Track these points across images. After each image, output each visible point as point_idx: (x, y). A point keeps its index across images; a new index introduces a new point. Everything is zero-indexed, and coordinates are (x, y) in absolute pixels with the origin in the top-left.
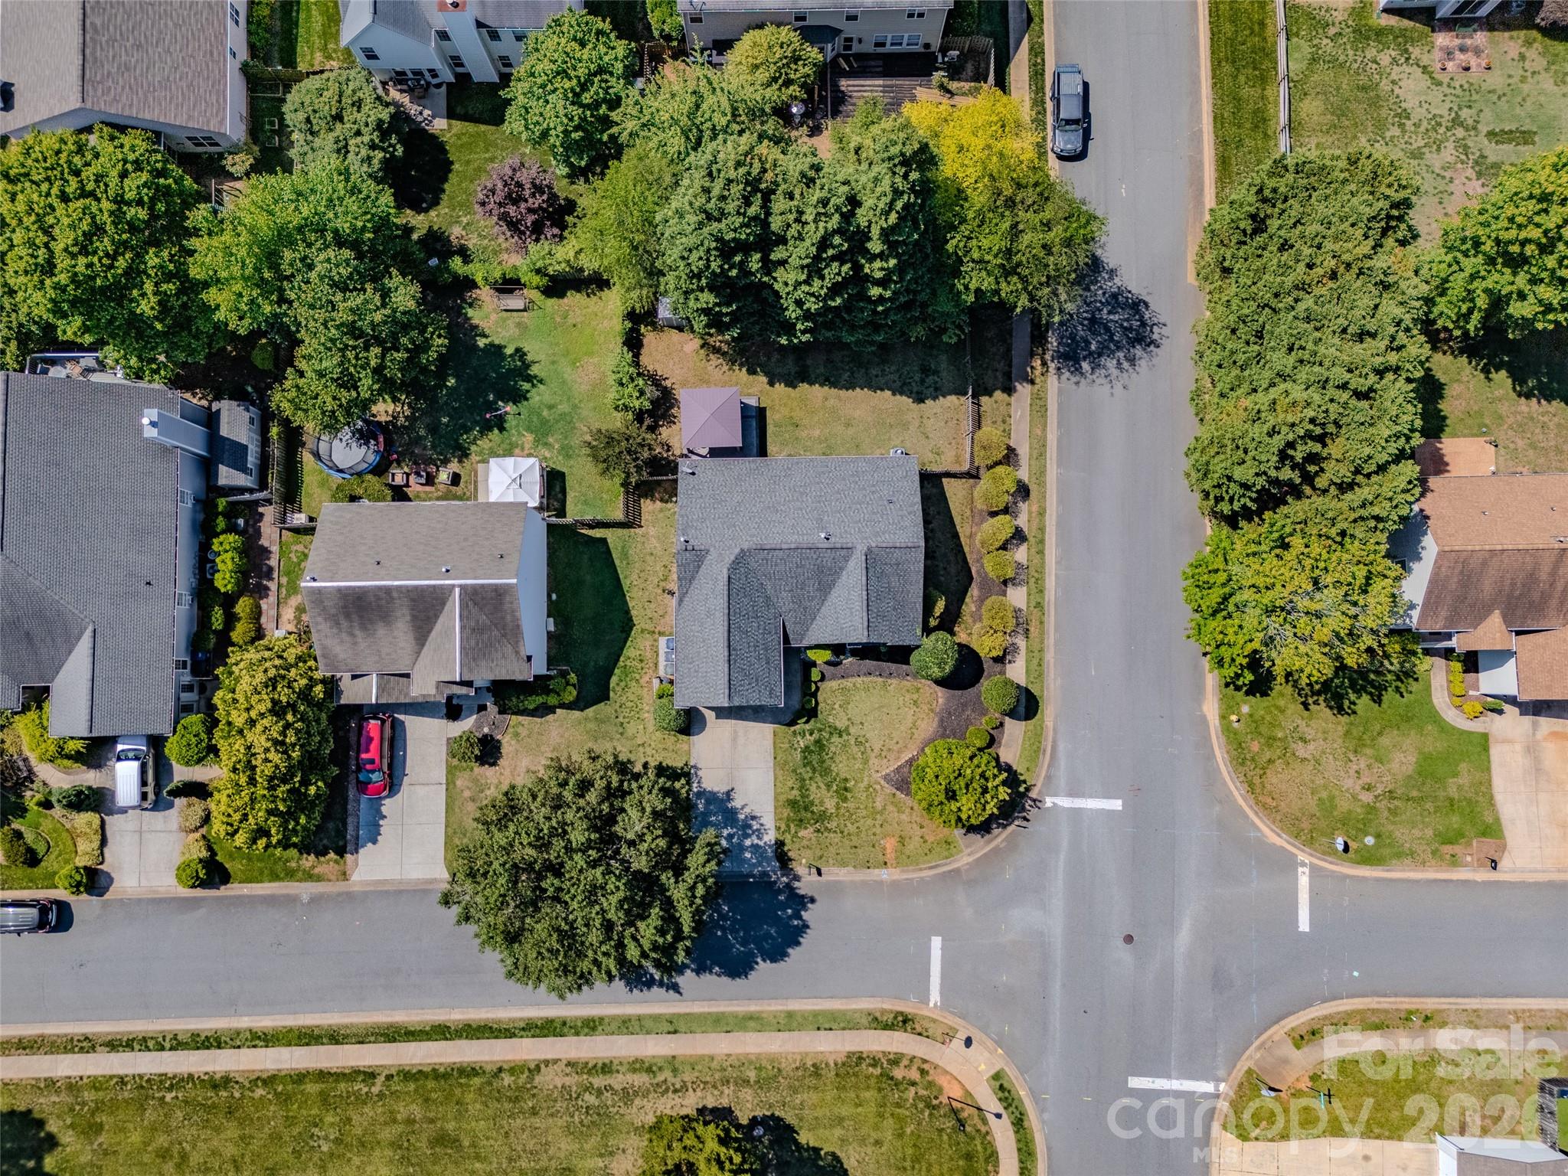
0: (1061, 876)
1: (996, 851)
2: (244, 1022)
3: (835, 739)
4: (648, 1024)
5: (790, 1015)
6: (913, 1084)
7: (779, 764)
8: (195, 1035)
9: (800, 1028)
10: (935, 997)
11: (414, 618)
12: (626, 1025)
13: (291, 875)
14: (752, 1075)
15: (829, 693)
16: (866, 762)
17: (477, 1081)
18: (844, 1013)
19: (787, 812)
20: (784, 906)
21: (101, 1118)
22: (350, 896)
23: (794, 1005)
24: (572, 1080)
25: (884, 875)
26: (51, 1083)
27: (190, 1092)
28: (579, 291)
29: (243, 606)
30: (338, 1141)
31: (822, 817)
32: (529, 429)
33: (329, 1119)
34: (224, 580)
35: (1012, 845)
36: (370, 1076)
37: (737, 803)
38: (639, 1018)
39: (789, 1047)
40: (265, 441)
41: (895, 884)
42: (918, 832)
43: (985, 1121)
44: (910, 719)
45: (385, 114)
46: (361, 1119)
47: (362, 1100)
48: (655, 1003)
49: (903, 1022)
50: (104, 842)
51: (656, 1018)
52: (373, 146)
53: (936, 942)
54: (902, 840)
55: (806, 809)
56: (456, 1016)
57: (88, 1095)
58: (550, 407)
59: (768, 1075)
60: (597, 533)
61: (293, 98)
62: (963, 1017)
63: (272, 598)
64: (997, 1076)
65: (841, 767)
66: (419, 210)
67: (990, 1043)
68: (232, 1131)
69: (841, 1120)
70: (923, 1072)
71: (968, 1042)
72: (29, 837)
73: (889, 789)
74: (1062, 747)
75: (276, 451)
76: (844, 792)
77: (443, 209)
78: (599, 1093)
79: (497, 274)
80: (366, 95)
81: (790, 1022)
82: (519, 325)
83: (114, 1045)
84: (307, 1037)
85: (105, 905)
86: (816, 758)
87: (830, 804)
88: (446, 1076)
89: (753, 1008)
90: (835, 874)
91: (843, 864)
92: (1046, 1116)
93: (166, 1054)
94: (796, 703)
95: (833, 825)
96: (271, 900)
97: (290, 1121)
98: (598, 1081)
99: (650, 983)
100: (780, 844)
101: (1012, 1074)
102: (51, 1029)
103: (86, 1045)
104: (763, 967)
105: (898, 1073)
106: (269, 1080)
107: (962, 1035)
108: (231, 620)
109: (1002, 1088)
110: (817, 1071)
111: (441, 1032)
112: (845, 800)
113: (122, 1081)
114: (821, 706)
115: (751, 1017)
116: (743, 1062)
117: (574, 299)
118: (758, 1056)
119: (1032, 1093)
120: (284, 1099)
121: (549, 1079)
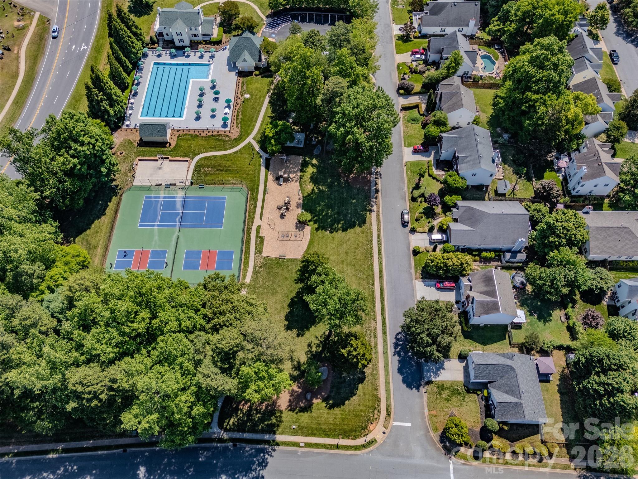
0: (430, 463)
1: (436, 444)
2: (384, 259)
3: (461, 398)
4: (385, 347)
5: (389, 383)
6: (374, 416)
7: (453, 382)
8: (381, 250)
9: (386, 385)
10: (395, 423)
11: (488, 291)
12: (385, 341)
13: (416, 268)
14: (375, 372)
15: (474, 397)
16: (456, 406)
17: (372, 307)
18: (390, 398)
19: (440, 384)
20: (416, 383)
21: (365, 234)
22: (412, 280)
23: (391, 384)
24: (372, 328)
25: (426, 410)
26: (371, 224)
27: (370, 249)
28: (570, 335)
29: (477, 258)
30: (360, 278)
31: (440, 394)
32: (531, 321)
33: (364, 276)
34: (484, 254)
35: (437, 449)
36: (373, 284)
37: (442, 371)
38: (387, 345)
39: (381, 383)
40: (517, 263)
41: (424, 413)
42: (439, 421)
43: (364, 436)
44: (470, 420)
45: (605, 289)
46: (364, 283)
47: (368, 283)
48: (391, 349)
49: (389, 414)
50: (421, 233)
51: (387, 349)
52: (596, 286)
53: (409, 425)
54: (436, 416)
55: (442, 389)
56: (386, 303)
57: (369, 231)
58: (538, 326)
59: (375, 376)
60: (507, 337)
61: (602, 269)
62: (390, 431)
63: (479, 264)
64: (375, 440)
65: (454, 399)
66: (581, 297)
67: (384, 439)
68: (362, 257)
69: (364, 395)
70: (376, 419)
71: (384, 433)
72: (422, 219)
73: (450, 413)
74: (467, 467)
75: (515, 265)
76: (448, 400)
77: (582, 303)
78: (370, 334)
79: (570, 314)
80: (609, 285)
81: (387, 383)
82: (557, 320)
83: (379, 236)
84: (381, 272)
85: (408, 233)
86: (456, 392)
87: (444, 396)
88: (373, 300)
89: (390, 373)
90: (425, 397)
91: (428, 399)
92: (365, 455)
93: (377, 245)
94: (471, 387)
95: (438, 396)
96: (410, 264)
97: (364, 269)
98: (372, 334)
99: (395, 348)
100: (432, 382)
101: (376, 445)
102: (382, 224)
103: (379, 230)
104: (401, 378)
105: (376, 412)
106: (372, 264)
107: (386, 431)
108: (475, 256)
109: (373, 442)
110: (376, 389)
111: (382, 299)
112: (445, 400)
113: (372, 237)
114: (470, 394)
115: (388, 373)
116: (377, 370)
117: (568, 334)
118: (379, 374)
119: (372, 451)
120: (368, 268)
121: (373, 323)
